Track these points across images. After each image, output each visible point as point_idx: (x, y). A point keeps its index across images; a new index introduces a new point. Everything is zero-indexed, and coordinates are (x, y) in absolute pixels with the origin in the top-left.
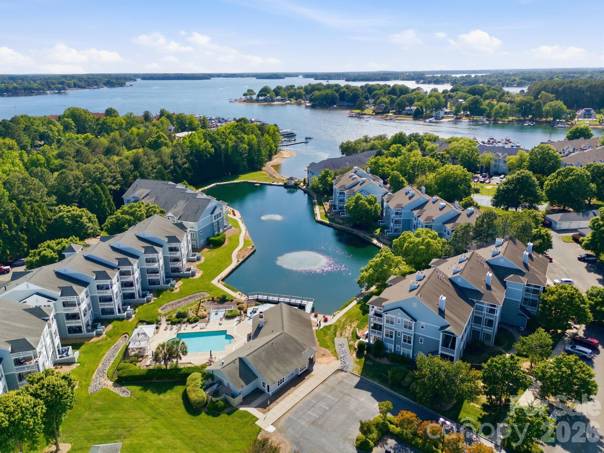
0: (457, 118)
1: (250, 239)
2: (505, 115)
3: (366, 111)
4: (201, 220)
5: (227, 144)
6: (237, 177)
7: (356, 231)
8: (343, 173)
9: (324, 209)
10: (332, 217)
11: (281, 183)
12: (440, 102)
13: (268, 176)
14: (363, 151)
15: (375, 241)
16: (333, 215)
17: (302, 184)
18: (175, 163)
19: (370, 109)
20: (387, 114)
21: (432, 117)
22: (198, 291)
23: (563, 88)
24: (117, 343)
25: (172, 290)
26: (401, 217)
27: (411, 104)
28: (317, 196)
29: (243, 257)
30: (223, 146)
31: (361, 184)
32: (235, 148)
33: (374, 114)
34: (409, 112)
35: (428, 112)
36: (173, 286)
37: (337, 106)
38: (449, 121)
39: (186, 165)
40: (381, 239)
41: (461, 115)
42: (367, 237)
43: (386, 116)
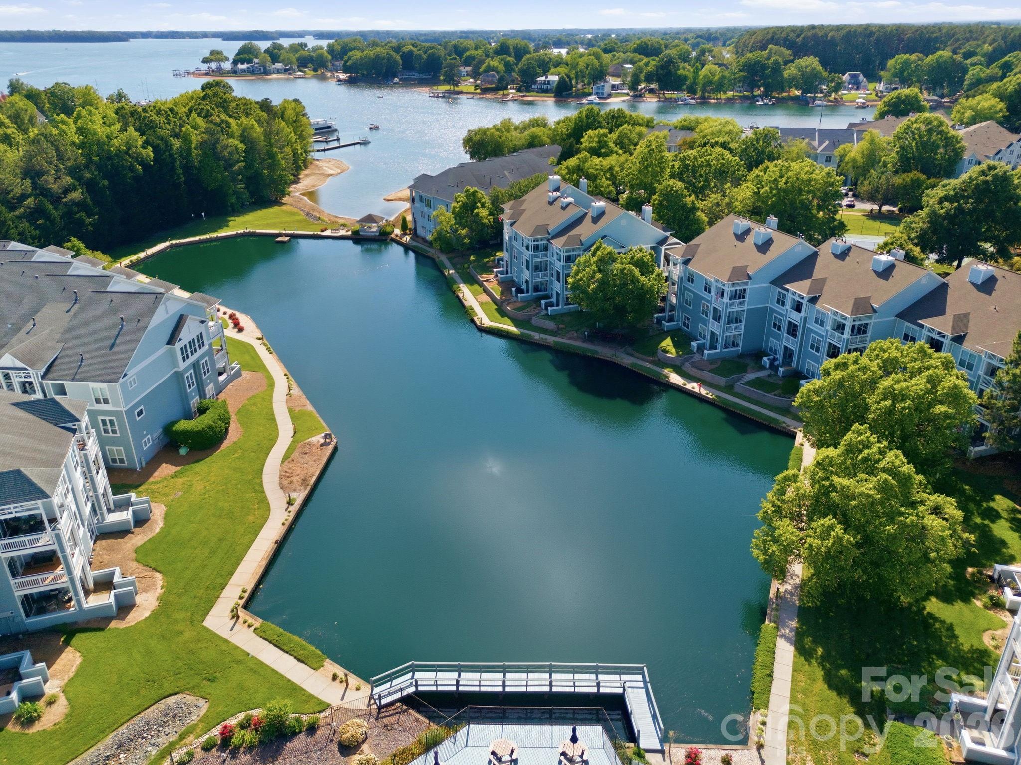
0: (635, 96)
1: (310, 408)
2: (720, 86)
3: (462, 87)
4: (132, 372)
5: (186, 139)
6: (224, 224)
7: (604, 352)
8: (517, 196)
9: (486, 291)
10: (521, 315)
11: (342, 232)
12: (601, 65)
13: (302, 216)
14: (515, 150)
15: (675, 379)
16: (519, 309)
17: (398, 231)
18: (42, 191)
19: (467, 85)
20: (505, 92)
21: (590, 94)
22: (154, 694)
23: (804, 38)
25: (30, 721)
26: (742, 304)
27: (545, 73)
28: (449, 259)
29: (304, 481)
30: (177, 144)
31: (595, 220)
32: (210, 148)
33: (478, 91)
34: (545, 87)
35: (580, 86)
36: (32, 696)
37: (400, 79)
38: (624, 101)
39: (76, 195)
40: (687, 367)
41: (641, 89)
42: (645, 365)
43: (503, 95)
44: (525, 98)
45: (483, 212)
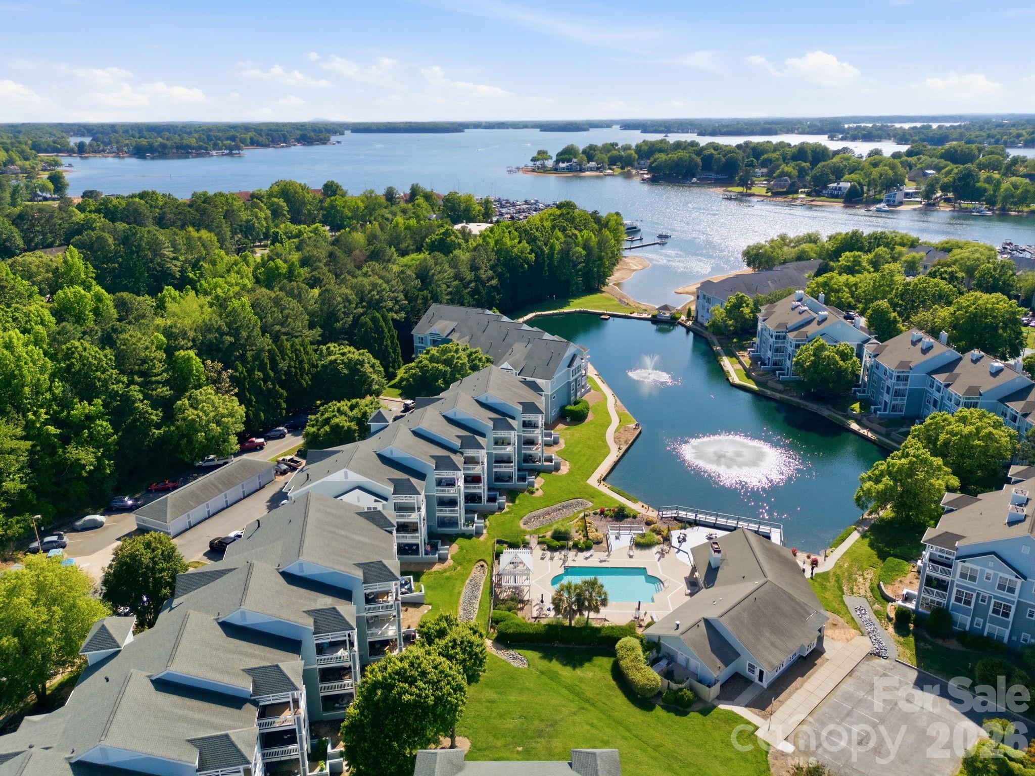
0: (929, 205)
1: (627, 412)
2: (1023, 200)
3: (754, 190)
4: (555, 377)
5: (552, 248)
6: (567, 304)
7: (813, 407)
9: (740, 363)
10: (761, 379)
11: (645, 316)
12: (896, 174)
13: (616, 302)
14: (785, 262)
15: (854, 426)
16: (760, 375)
17: (684, 317)
18: (478, 279)
19: (760, 188)
20: (795, 196)
21: (880, 201)
22: (573, 496)
24: (472, 575)
25: (532, 493)
26: (906, 385)
27: (839, 178)
28: (718, 340)
29: (626, 442)
30: (546, 250)
31: (819, 323)
32: (566, 253)
33: (769, 194)
34: (836, 193)
35: (872, 193)
36: (532, 484)
37: (698, 179)
38: (915, 210)
39: (494, 282)
40: (865, 421)
41: (937, 198)
42: (837, 416)
43: (793, 199)
44: (814, 203)
45: (746, 311)
